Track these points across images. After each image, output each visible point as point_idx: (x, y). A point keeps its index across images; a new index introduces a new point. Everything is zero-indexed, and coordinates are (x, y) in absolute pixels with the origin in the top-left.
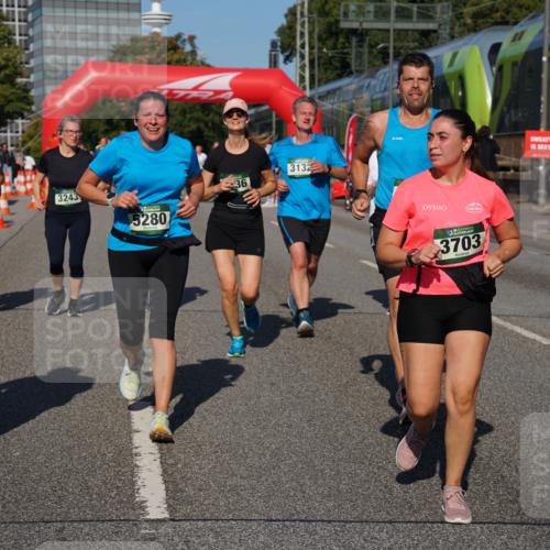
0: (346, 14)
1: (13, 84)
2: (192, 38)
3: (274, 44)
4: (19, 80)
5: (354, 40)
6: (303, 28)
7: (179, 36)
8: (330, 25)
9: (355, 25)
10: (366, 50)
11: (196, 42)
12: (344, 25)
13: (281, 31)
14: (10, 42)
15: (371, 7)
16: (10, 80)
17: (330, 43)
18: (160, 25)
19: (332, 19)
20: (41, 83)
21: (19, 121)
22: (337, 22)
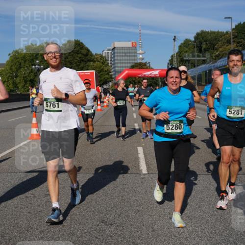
0: (185, 56)
1: (109, 75)
2: (149, 63)
3: (168, 63)
4: (110, 74)
5: (187, 62)
6: (175, 60)
7: (146, 62)
8: (181, 59)
9: (187, 59)
10: (190, 64)
11: (150, 63)
12: (185, 59)
13: (170, 61)
14: (108, 65)
15: (191, 55)
16: (108, 74)
17: (181, 63)
18: (142, 60)
19: (181, 57)
20: (115, 74)
21: (110, 83)
22: (183, 58)
